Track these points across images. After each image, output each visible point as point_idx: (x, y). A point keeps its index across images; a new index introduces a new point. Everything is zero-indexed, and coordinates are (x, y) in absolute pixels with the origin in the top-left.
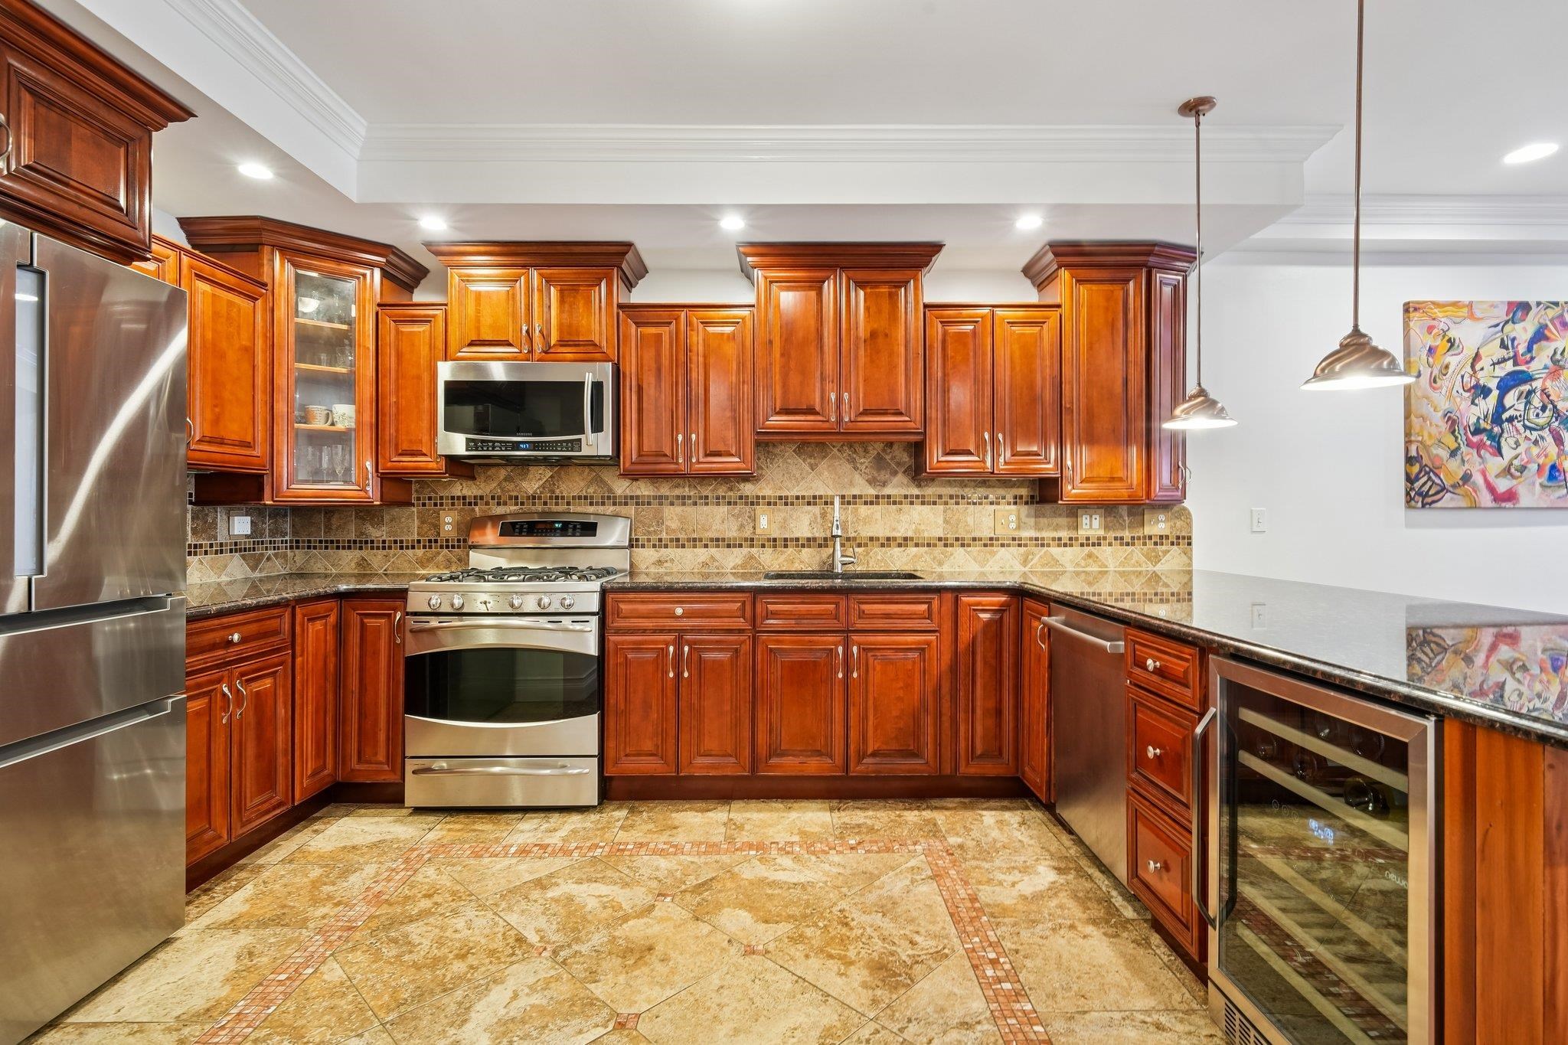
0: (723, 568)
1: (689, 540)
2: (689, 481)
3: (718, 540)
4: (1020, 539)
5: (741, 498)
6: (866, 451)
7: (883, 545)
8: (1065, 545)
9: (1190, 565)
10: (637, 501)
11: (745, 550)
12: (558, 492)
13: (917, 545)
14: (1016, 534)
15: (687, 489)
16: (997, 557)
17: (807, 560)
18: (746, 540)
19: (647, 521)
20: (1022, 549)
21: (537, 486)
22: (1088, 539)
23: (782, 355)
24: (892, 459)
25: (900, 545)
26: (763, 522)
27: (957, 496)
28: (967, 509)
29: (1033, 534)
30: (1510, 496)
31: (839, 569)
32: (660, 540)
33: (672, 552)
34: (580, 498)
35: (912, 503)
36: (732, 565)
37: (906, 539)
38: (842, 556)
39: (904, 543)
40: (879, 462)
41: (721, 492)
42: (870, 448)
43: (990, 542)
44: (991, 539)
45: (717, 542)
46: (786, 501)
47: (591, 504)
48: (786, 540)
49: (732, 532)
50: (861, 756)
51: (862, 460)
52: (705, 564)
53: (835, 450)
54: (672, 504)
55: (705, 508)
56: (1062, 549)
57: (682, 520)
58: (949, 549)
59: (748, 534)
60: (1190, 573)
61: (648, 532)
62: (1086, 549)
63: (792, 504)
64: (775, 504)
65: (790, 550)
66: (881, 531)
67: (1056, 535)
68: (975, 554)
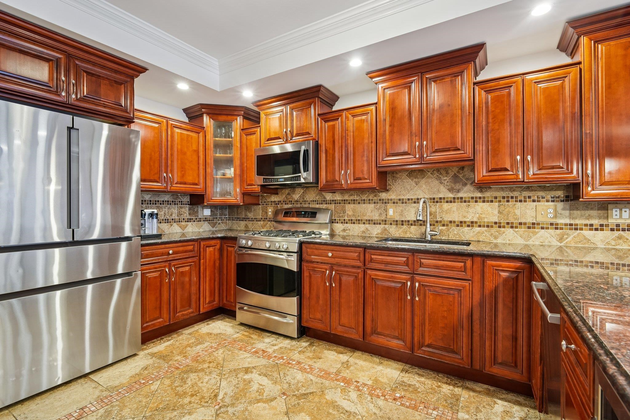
0: (372, 234)
1: (356, 220)
2: (357, 192)
3: (369, 220)
4: (557, 224)
5: (380, 200)
6: (447, 173)
7: (458, 226)
8: (596, 229)
10: (335, 202)
11: (382, 226)
12: (305, 199)
13: (480, 226)
14: (554, 221)
15: (356, 196)
16: (538, 235)
17: (414, 232)
18: (383, 221)
19: (339, 211)
20: (558, 231)
21: (298, 197)
22: (618, 225)
23: (390, 126)
24: (463, 177)
25: (468, 226)
26: (391, 212)
27: (508, 197)
28: (515, 205)
29: (568, 221)
31: (429, 238)
32: (344, 220)
33: (349, 226)
34: (313, 201)
35: (476, 202)
36: (376, 233)
37: (472, 222)
38: (431, 231)
39: (472, 224)
40: (455, 178)
41: (371, 198)
42: (450, 171)
44: (533, 224)
45: (369, 221)
46: (402, 201)
47: (318, 204)
48: (402, 221)
49: (376, 216)
50: (421, 345)
51: (445, 178)
52: (364, 232)
53: (429, 173)
54: (349, 203)
55: (364, 205)
56: (594, 232)
57: (354, 211)
58: (502, 229)
59: (383, 218)
61: (340, 216)
62: (616, 233)
63: (406, 203)
64: (397, 203)
65: (405, 227)
66: (457, 218)
67: (588, 222)
68: (521, 233)
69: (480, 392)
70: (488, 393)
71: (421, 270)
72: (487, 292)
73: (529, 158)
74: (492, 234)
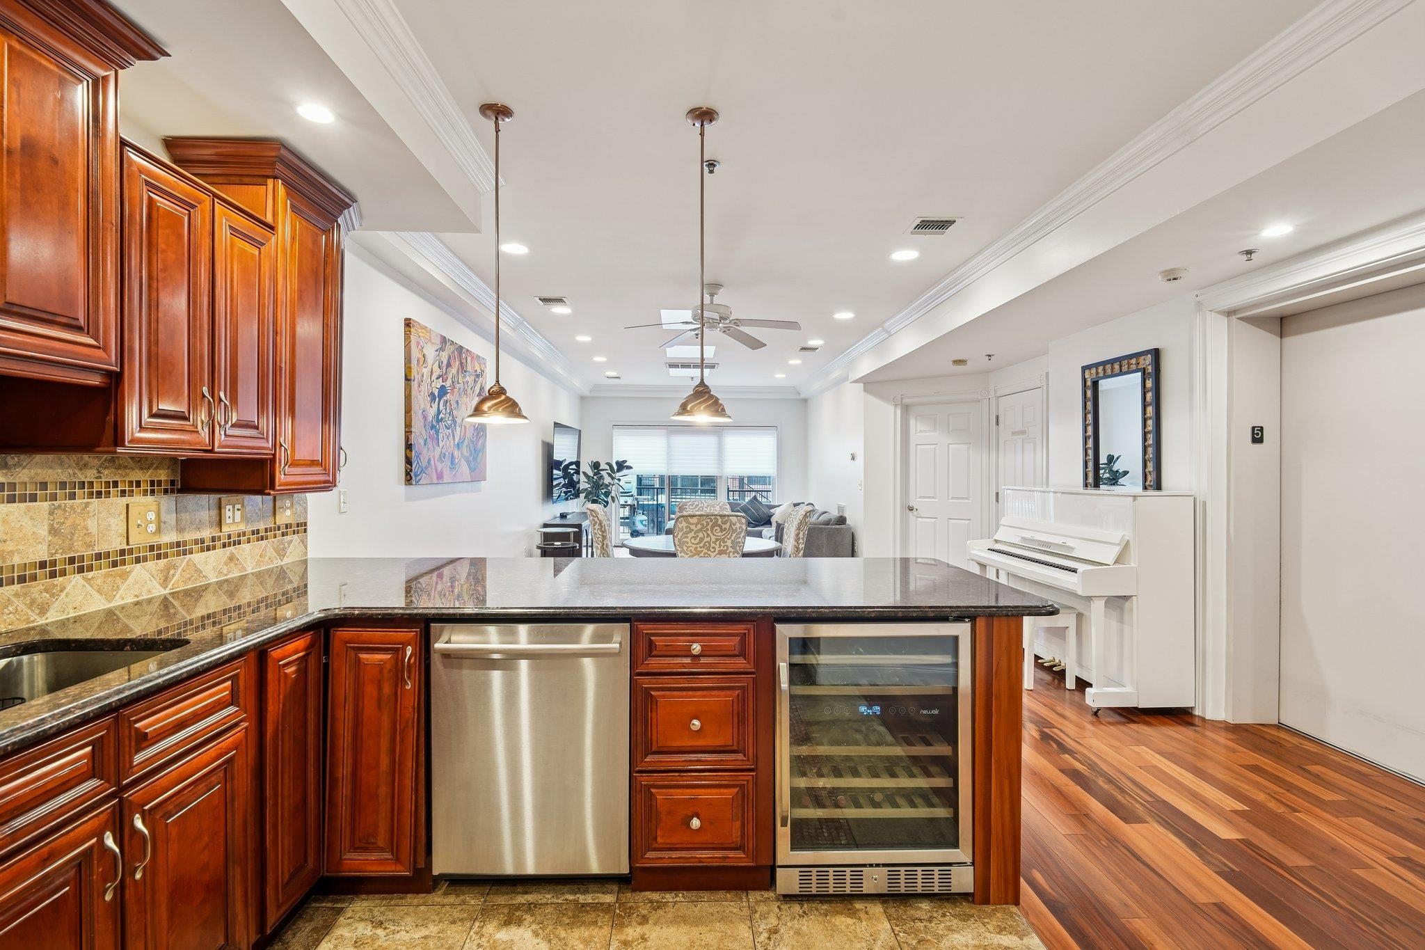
4: (159, 547)
8: (208, 548)
9: (306, 553)
14: (155, 540)
16: (131, 579)
20: (163, 562)
22: (230, 536)
28: (87, 505)
29: (174, 537)
43: (120, 559)
44: (122, 552)
56: (206, 553)
58: (58, 580)
60: (306, 561)
62: (228, 551)
67: (198, 535)
68: (99, 581)
73: (222, 394)
74: (33, 602)
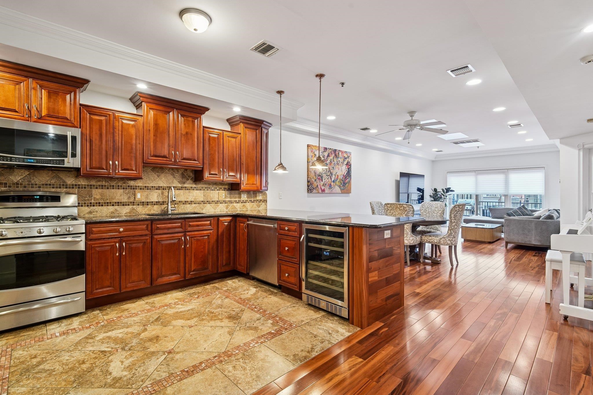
0: (121, 214)
1: (105, 203)
2: (105, 179)
3: (118, 203)
4: (226, 201)
5: (129, 186)
6: (178, 171)
7: (184, 204)
8: (238, 203)
9: (267, 208)
10: (79, 186)
11: (131, 207)
12: (33, 182)
13: (195, 203)
14: (225, 199)
15: (104, 182)
16: (219, 207)
17: (156, 210)
18: (131, 202)
19: (84, 195)
20: (226, 204)
21: (19, 178)
22: (243, 201)
24: (187, 175)
25: (189, 204)
26: (139, 196)
27: (208, 188)
28: (210, 192)
29: (229, 199)
30: (323, 191)
31: (170, 212)
32: (91, 203)
33: (96, 208)
34: (47, 185)
35: (193, 190)
36: (125, 212)
37: (191, 201)
38: (171, 208)
39: (191, 203)
40: (183, 176)
41: (120, 184)
42: (180, 171)
43: (217, 202)
44: (218, 201)
45: (118, 204)
46: (147, 188)
47: (53, 188)
48: (148, 202)
49: (125, 199)
51: (177, 175)
52: (112, 213)
53: (167, 170)
54: (97, 188)
55: (113, 190)
56: (237, 204)
57: (102, 195)
58: (205, 205)
59: (132, 200)
60: (267, 210)
61: (85, 200)
62: (243, 204)
63: (150, 189)
64: (143, 189)
65: (149, 206)
66: (183, 199)
67: (235, 200)
68: (213, 206)
69: (218, 282)
70: (221, 281)
71: (189, 229)
72: (220, 233)
73: (225, 170)
74: (201, 207)
